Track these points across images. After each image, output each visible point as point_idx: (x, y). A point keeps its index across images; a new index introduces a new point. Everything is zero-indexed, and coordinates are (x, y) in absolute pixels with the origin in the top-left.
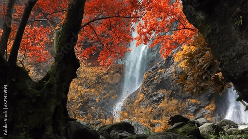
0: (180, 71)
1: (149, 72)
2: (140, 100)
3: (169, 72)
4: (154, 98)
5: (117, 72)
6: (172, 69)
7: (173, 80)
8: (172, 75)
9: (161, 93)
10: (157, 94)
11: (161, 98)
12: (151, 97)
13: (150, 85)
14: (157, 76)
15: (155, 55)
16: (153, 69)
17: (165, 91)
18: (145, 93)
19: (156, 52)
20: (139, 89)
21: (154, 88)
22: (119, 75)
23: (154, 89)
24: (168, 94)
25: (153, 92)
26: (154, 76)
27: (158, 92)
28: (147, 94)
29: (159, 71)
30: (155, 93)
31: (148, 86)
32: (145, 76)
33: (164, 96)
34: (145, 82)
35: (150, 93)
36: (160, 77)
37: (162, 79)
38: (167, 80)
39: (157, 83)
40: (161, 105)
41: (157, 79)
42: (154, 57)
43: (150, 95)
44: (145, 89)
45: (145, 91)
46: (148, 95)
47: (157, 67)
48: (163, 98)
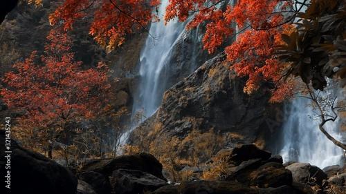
0: (217, 91)
1: (172, 90)
2: (156, 131)
3: (201, 92)
4: (177, 129)
5: (124, 89)
6: (205, 87)
7: (206, 104)
8: (205, 96)
9: (187, 122)
10: (181, 124)
11: (188, 129)
12: (173, 127)
13: (172, 109)
14: (183, 97)
15: (180, 68)
16: (178, 87)
17: (193, 119)
18: (164, 121)
19: (182, 64)
20: (155, 115)
21: (177, 114)
22: (126, 94)
23: (178, 116)
24: (197, 123)
25: (176, 120)
26: (179, 97)
27: (183, 121)
28: (167, 122)
29: (186, 89)
30: (179, 122)
31: (169, 111)
32: (165, 96)
33: (192, 127)
34: (164, 106)
35: (171, 122)
36: (188, 99)
37: (190, 101)
38: (197, 103)
39: (182, 108)
40: (187, 139)
41: (182, 100)
42: (179, 70)
43: (171, 124)
44: (164, 115)
45: (163, 118)
46: (168, 124)
47: (183, 84)
48: (190, 129)
